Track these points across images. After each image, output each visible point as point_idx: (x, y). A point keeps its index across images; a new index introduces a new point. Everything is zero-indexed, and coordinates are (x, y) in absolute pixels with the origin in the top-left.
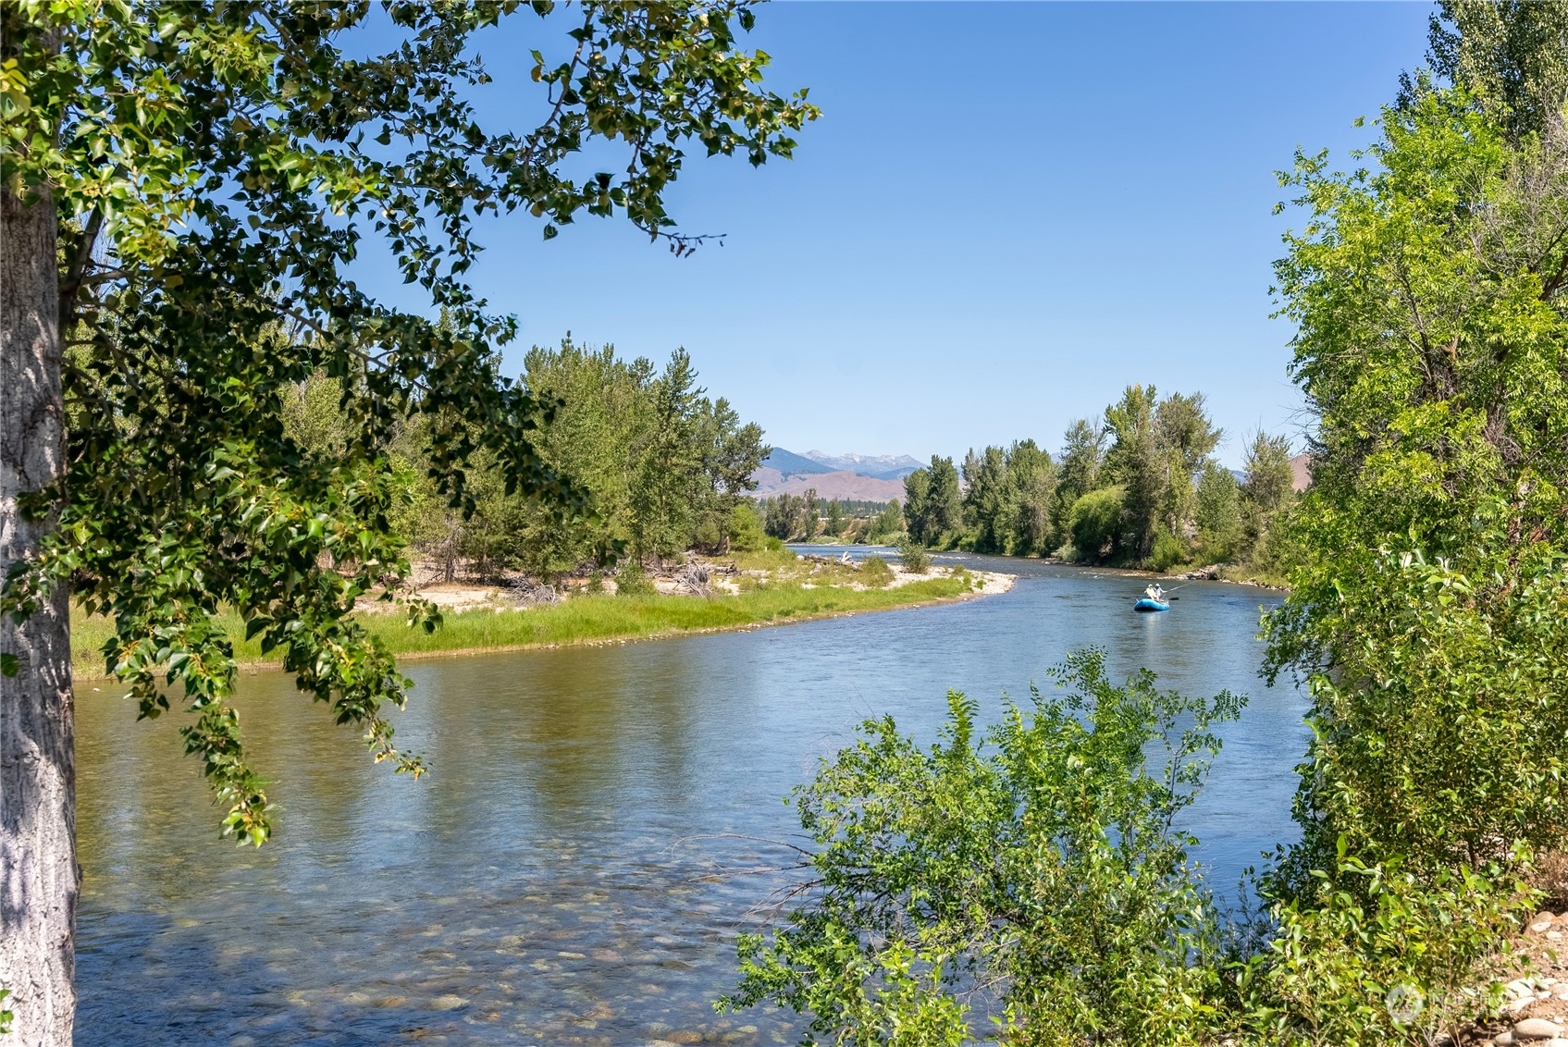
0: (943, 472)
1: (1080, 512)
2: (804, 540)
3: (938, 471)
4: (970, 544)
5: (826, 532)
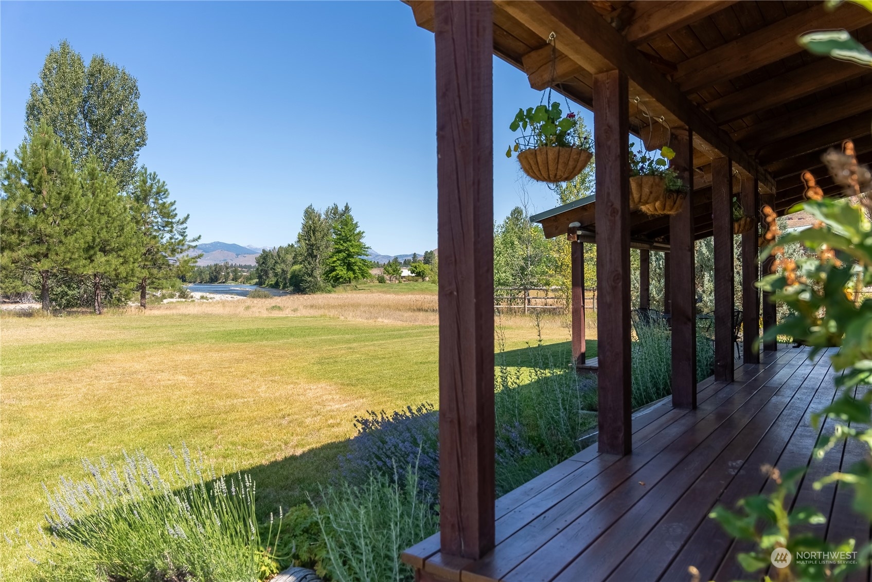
0: (267, 256)
1: (292, 273)
2: (224, 283)
3: (265, 255)
4: (271, 284)
5: (233, 280)
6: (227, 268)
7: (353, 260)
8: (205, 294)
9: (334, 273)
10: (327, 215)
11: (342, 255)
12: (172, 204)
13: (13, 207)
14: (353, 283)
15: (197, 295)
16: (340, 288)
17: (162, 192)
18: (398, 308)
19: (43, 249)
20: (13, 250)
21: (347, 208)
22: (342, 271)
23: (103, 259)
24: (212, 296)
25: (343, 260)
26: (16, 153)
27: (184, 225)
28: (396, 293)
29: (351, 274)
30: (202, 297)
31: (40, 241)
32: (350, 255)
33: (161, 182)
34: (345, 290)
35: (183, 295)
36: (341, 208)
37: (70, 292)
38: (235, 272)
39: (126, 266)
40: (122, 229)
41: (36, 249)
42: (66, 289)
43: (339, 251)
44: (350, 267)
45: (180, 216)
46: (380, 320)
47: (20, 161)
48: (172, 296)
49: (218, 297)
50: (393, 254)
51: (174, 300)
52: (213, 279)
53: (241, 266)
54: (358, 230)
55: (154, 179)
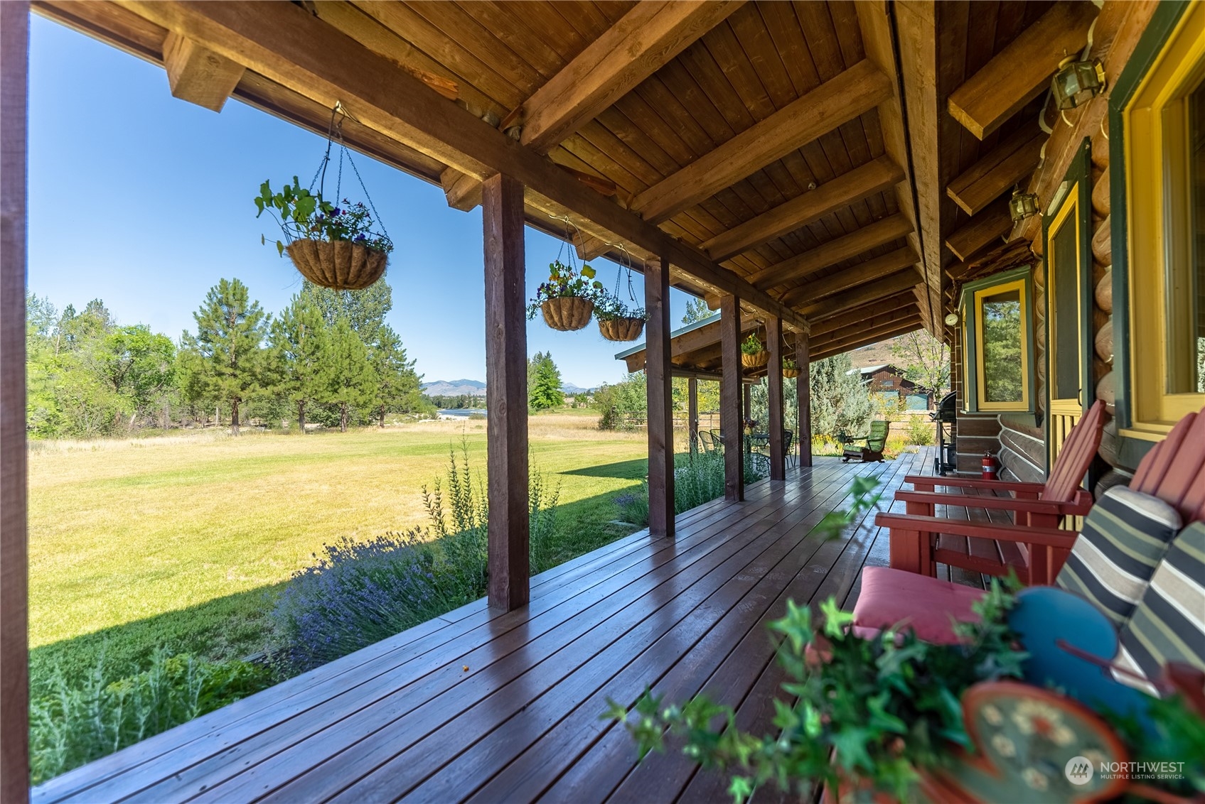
6: (470, 398)
7: (550, 392)
8: (449, 416)
9: (537, 401)
10: (534, 359)
11: (543, 388)
12: (405, 351)
13: (275, 353)
14: (551, 408)
15: (444, 417)
16: (542, 411)
17: (396, 342)
18: (568, 427)
19: (298, 384)
20: (275, 385)
21: (548, 354)
22: (543, 400)
23: (345, 391)
24: (456, 417)
25: (544, 392)
26: (281, 314)
27: (412, 367)
28: (580, 415)
29: (549, 402)
30: (447, 419)
31: (298, 379)
32: (548, 388)
33: (396, 335)
34: (544, 413)
35: (434, 417)
36: (544, 354)
37: (333, 416)
38: (475, 400)
39: (364, 397)
40: (361, 369)
41: (293, 384)
42: (330, 414)
43: (541, 385)
44: (548, 396)
45: (409, 360)
46: (547, 436)
47: (283, 320)
48: (426, 418)
49: (459, 418)
50: (588, 388)
51: (427, 421)
52: (460, 406)
53: (480, 396)
54: (557, 370)
55: (391, 333)
